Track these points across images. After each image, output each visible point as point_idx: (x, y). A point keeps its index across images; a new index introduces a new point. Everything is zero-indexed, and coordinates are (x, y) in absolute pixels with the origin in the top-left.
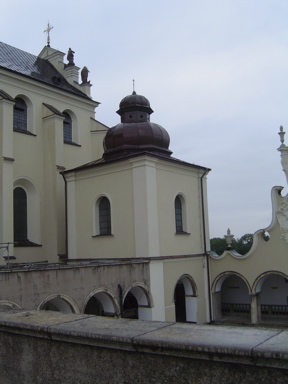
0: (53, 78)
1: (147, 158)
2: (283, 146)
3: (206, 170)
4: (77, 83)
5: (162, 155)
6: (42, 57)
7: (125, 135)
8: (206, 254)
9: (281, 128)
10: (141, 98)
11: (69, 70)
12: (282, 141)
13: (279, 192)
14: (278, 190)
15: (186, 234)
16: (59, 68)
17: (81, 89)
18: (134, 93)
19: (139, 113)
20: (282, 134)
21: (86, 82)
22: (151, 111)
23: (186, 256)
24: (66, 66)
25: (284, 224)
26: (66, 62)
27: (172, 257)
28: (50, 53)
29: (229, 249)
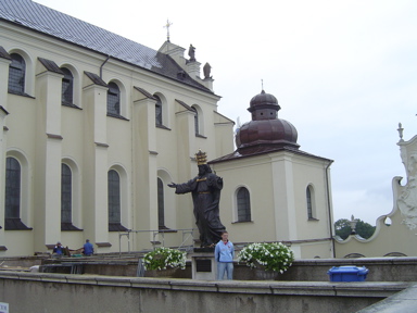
0: (179, 74)
1: (286, 153)
2: (402, 141)
3: (330, 162)
4: (199, 78)
5: (293, 149)
6: (163, 52)
7: (260, 132)
8: (332, 239)
9: (400, 125)
10: (270, 96)
11: (191, 66)
12: (401, 136)
13: (399, 182)
14: (398, 180)
15: (315, 220)
16: (181, 63)
17: (204, 84)
18: (263, 92)
19: (269, 111)
20: (400, 130)
21: (208, 77)
22: (278, 108)
23: (317, 240)
24: (187, 62)
25: (404, 211)
26: (188, 58)
27: (306, 241)
28: (171, 48)
29: (353, 234)
